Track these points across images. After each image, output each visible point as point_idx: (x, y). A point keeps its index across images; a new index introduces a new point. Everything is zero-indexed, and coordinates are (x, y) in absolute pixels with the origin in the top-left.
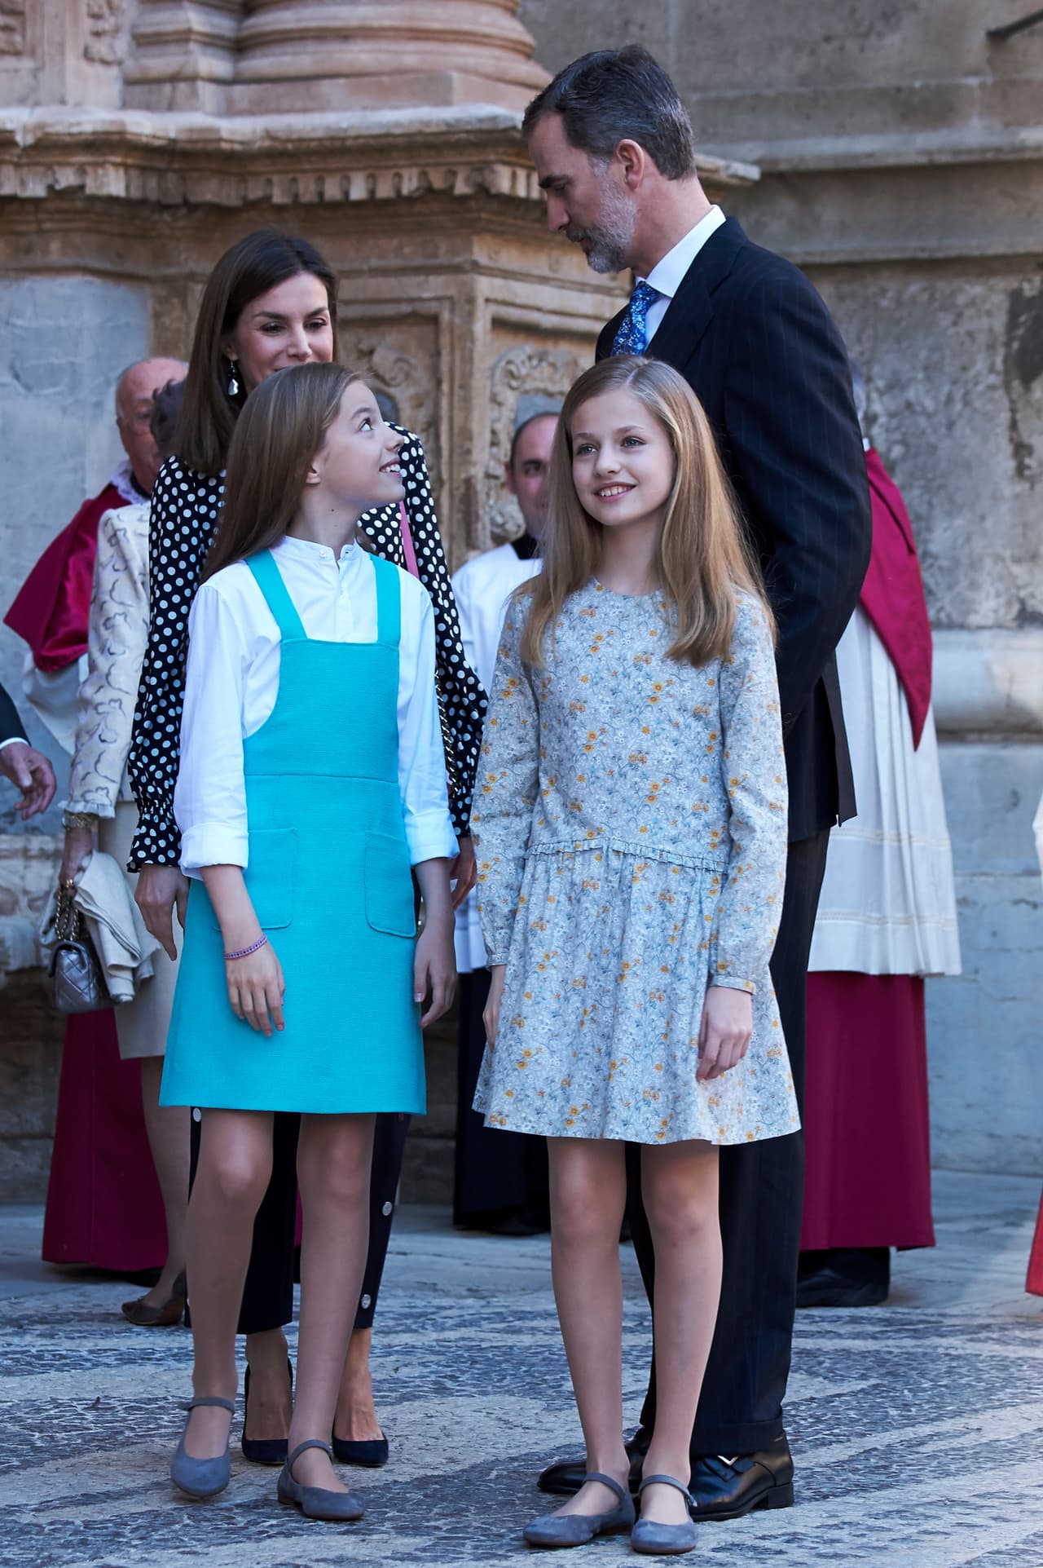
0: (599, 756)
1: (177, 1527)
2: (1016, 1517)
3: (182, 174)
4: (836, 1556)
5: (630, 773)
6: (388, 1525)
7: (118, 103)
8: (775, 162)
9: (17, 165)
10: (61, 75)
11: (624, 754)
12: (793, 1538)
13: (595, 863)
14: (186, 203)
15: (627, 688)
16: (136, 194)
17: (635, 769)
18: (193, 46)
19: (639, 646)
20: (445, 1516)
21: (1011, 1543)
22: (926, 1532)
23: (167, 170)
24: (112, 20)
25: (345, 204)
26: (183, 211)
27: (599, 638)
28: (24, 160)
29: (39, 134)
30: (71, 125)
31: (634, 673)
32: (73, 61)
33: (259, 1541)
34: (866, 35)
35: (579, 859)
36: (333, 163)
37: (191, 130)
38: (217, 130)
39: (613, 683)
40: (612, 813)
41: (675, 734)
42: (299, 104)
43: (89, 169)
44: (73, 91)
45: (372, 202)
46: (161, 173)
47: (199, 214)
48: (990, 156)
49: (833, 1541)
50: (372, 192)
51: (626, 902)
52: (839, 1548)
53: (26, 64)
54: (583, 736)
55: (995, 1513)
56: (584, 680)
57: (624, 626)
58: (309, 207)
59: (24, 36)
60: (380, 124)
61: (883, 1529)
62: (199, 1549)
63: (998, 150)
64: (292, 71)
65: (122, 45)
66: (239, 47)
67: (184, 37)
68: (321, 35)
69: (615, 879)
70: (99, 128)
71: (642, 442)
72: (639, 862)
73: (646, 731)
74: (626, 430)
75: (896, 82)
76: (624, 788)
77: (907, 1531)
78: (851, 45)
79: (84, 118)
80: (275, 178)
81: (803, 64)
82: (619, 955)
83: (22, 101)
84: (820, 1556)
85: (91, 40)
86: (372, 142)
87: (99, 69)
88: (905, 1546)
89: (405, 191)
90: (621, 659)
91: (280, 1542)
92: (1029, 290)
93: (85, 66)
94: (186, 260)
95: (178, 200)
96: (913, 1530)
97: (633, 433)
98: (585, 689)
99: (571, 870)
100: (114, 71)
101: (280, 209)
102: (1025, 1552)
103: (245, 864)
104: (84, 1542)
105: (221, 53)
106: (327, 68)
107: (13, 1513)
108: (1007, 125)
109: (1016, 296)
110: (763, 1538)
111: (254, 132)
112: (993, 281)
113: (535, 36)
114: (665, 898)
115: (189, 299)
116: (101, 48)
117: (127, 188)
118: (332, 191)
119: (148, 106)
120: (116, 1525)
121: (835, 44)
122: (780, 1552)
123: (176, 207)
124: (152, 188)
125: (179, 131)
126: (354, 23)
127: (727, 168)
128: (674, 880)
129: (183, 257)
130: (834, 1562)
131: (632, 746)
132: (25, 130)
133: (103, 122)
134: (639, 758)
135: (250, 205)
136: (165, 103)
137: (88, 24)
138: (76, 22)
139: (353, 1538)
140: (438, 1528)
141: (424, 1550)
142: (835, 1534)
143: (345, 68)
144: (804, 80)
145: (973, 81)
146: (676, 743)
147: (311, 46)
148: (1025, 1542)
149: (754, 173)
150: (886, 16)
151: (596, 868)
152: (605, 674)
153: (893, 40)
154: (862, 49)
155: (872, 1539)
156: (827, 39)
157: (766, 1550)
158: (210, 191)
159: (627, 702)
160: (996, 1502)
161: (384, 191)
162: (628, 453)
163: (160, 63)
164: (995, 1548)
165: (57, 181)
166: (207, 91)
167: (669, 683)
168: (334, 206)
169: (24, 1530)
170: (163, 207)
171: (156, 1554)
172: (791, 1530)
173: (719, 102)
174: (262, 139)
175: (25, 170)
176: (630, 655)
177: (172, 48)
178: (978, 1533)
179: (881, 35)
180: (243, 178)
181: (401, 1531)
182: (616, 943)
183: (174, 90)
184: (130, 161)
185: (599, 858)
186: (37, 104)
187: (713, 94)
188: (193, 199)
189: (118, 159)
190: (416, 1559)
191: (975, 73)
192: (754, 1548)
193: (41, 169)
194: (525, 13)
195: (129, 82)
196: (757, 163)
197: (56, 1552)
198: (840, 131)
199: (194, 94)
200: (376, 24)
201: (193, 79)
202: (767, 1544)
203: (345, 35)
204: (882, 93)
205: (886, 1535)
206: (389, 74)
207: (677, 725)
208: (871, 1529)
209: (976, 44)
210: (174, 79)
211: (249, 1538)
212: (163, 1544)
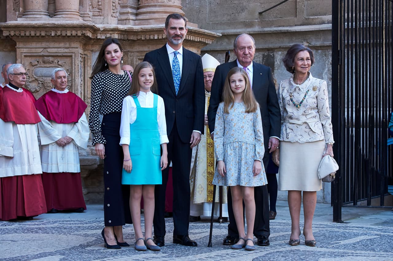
0: (236, 127)
1: (126, 252)
2: (264, 251)
3: (127, 35)
4: (234, 257)
5: (241, 129)
6: (161, 252)
7: (117, 24)
8: (224, 33)
9: (100, 33)
10: (108, 19)
11: (240, 126)
12: (227, 254)
13: (237, 143)
14: (128, 39)
15: (240, 116)
16: (119, 38)
17: (242, 129)
18: (129, 14)
19: (241, 110)
20: (170, 251)
21: (263, 255)
22: (249, 253)
23: (124, 34)
24: (116, 10)
25: (154, 39)
26: (127, 41)
27: (235, 109)
28: (102, 33)
29: (104, 28)
30: (109, 27)
31: (241, 114)
32: (110, 17)
33: (140, 254)
34: (239, 13)
35: (234, 143)
36: (152, 33)
37: (129, 28)
38: (133, 28)
39: (238, 116)
40: (239, 135)
41: (248, 123)
42: (146, 24)
43: (112, 34)
44: (109, 22)
45: (158, 39)
46: (124, 35)
47: (130, 41)
48: (259, 32)
49: (234, 255)
50: (158, 38)
51: (241, 149)
52: (234, 256)
53: (102, 17)
54: (233, 124)
55: (260, 250)
56: (233, 116)
57: (239, 107)
58: (148, 40)
59: (102, 13)
60: (160, 27)
61: (242, 253)
62: (130, 256)
63: (261, 31)
64: (145, 18)
65: (118, 14)
66: (137, 15)
67: (128, 13)
68: (150, 12)
69: (240, 145)
70: (114, 27)
71: (242, 81)
72: (243, 143)
73: (243, 123)
74: (240, 79)
75: (244, 20)
76: (240, 132)
77: (246, 253)
78: (237, 15)
79: (111, 26)
80: (142, 35)
81: (229, 17)
82: (241, 157)
83: (101, 23)
84: (231, 257)
85: (113, 14)
86: (158, 29)
87: (114, 18)
88: (246, 255)
89: (164, 38)
90: (239, 112)
91: (143, 254)
92: (266, 54)
93: (111, 17)
94: (128, 49)
95: (126, 39)
96: (247, 253)
97: (241, 79)
98: (233, 117)
99: (233, 145)
100: (116, 18)
101: (143, 40)
102: (265, 256)
103: (129, 144)
104: (111, 254)
105: (134, 15)
106: (151, 18)
107: (100, 250)
108: (262, 28)
109: (264, 55)
110: (222, 254)
111: (139, 28)
112: (260, 53)
113: (185, 13)
114: (247, 148)
115: (128, 55)
116: (114, 15)
117: (118, 37)
118: (152, 37)
119: (122, 24)
120: (117, 252)
121: (234, 14)
122: (225, 256)
123: (126, 40)
124: (122, 37)
125: (127, 28)
126: (155, 11)
127: (216, 34)
128: (248, 145)
129: (127, 48)
130: (234, 258)
131: (242, 125)
132: (102, 28)
133: (115, 26)
134: (242, 127)
135: (138, 40)
136: (124, 24)
137: (112, 11)
138: (110, 11)
139: (155, 254)
140: (169, 253)
141: (167, 256)
142: (234, 254)
143: (154, 18)
144: (229, 20)
145: (257, 20)
146: (248, 125)
147: (148, 14)
148: (265, 255)
149: (221, 35)
150: (242, 10)
151: (237, 144)
152: (236, 115)
153: (244, 14)
154: (238, 15)
155: (240, 254)
156: (233, 14)
157: (223, 256)
158: (132, 38)
159: (240, 118)
160: (260, 249)
161: (160, 37)
162: (240, 82)
163: (124, 17)
164: (260, 256)
165: (107, 36)
166: (131, 21)
167: (247, 115)
168: (152, 40)
169: (101, 253)
170: (124, 40)
171: (123, 256)
172: (227, 253)
173: (215, 23)
174: (140, 29)
175: (102, 34)
176: (240, 112)
177: (125, 15)
178: (257, 253)
179: (241, 13)
180: (137, 35)
181: (163, 253)
182: (240, 155)
183: (126, 21)
184: (119, 33)
185: (237, 142)
186: (104, 24)
187: (214, 22)
188: (129, 39)
189: (117, 33)
190: (166, 257)
191: (257, 19)
192: (221, 256)
193: (104, 34)
194: (183, 9)
195: (119, 20)
196: (221, 33)
197: (107, 256)
198: (235, 28)
199: (129, 22)
200: (159, 11)
201: (129, 20)
202: (223, 255)
203: (154, 12)
204: (242, 22)
205: (243, 254)
206: (161, 19)
207: (248, 122)
208: (240, 253)
209: (257, 14)
210: (126, 20)
211: (138, 254)
212: (124, 255)
